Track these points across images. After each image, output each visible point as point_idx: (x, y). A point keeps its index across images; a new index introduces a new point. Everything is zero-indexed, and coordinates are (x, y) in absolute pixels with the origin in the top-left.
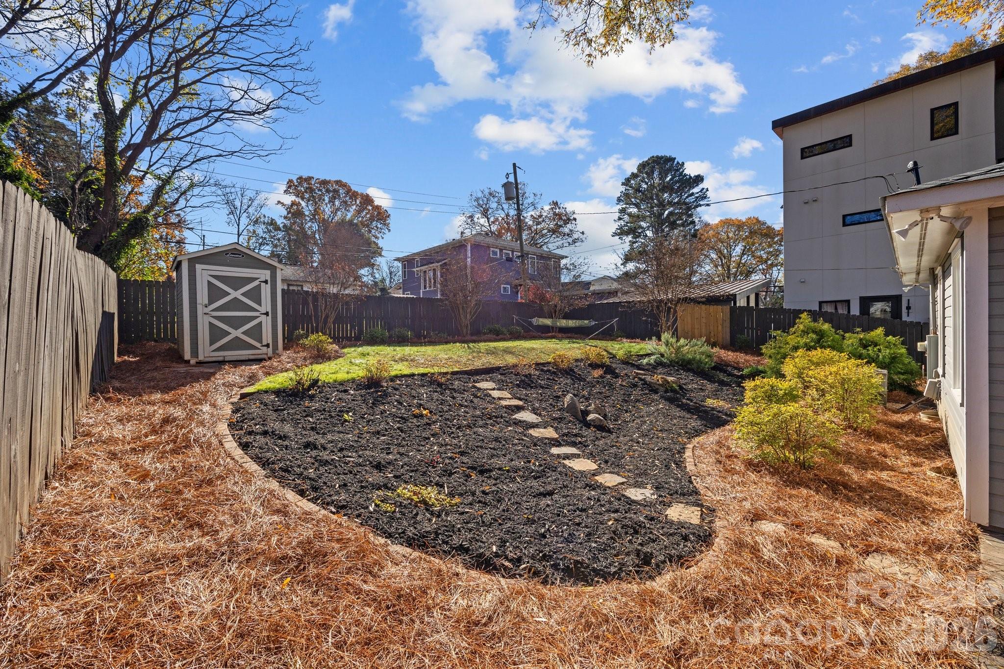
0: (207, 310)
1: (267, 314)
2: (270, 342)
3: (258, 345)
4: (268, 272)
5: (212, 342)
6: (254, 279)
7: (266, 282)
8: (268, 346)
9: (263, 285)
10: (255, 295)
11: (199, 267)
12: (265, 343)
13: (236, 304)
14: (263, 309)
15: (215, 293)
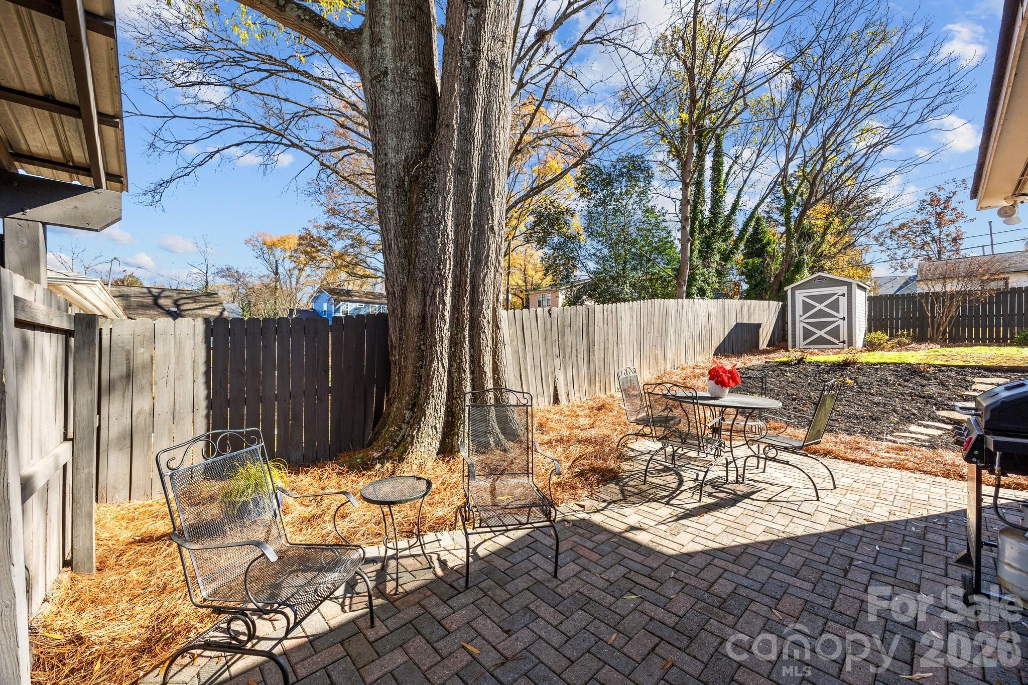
0: (802, 319)
1: (844, 319)
2: (846, 339)
3: (836, 341)
4: (845, 287)
5: (804, 339)
6: (835, 294)
7: (843, 295)
8: (844, 342)
9: (841, 297)
10: (835, 306)
11: (797, 292)
12: (841, 340)
13: (821, 313)
14: (840, 315)
15: (807, 307)
